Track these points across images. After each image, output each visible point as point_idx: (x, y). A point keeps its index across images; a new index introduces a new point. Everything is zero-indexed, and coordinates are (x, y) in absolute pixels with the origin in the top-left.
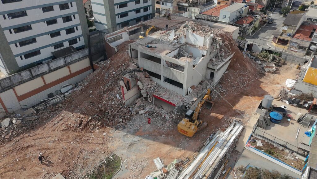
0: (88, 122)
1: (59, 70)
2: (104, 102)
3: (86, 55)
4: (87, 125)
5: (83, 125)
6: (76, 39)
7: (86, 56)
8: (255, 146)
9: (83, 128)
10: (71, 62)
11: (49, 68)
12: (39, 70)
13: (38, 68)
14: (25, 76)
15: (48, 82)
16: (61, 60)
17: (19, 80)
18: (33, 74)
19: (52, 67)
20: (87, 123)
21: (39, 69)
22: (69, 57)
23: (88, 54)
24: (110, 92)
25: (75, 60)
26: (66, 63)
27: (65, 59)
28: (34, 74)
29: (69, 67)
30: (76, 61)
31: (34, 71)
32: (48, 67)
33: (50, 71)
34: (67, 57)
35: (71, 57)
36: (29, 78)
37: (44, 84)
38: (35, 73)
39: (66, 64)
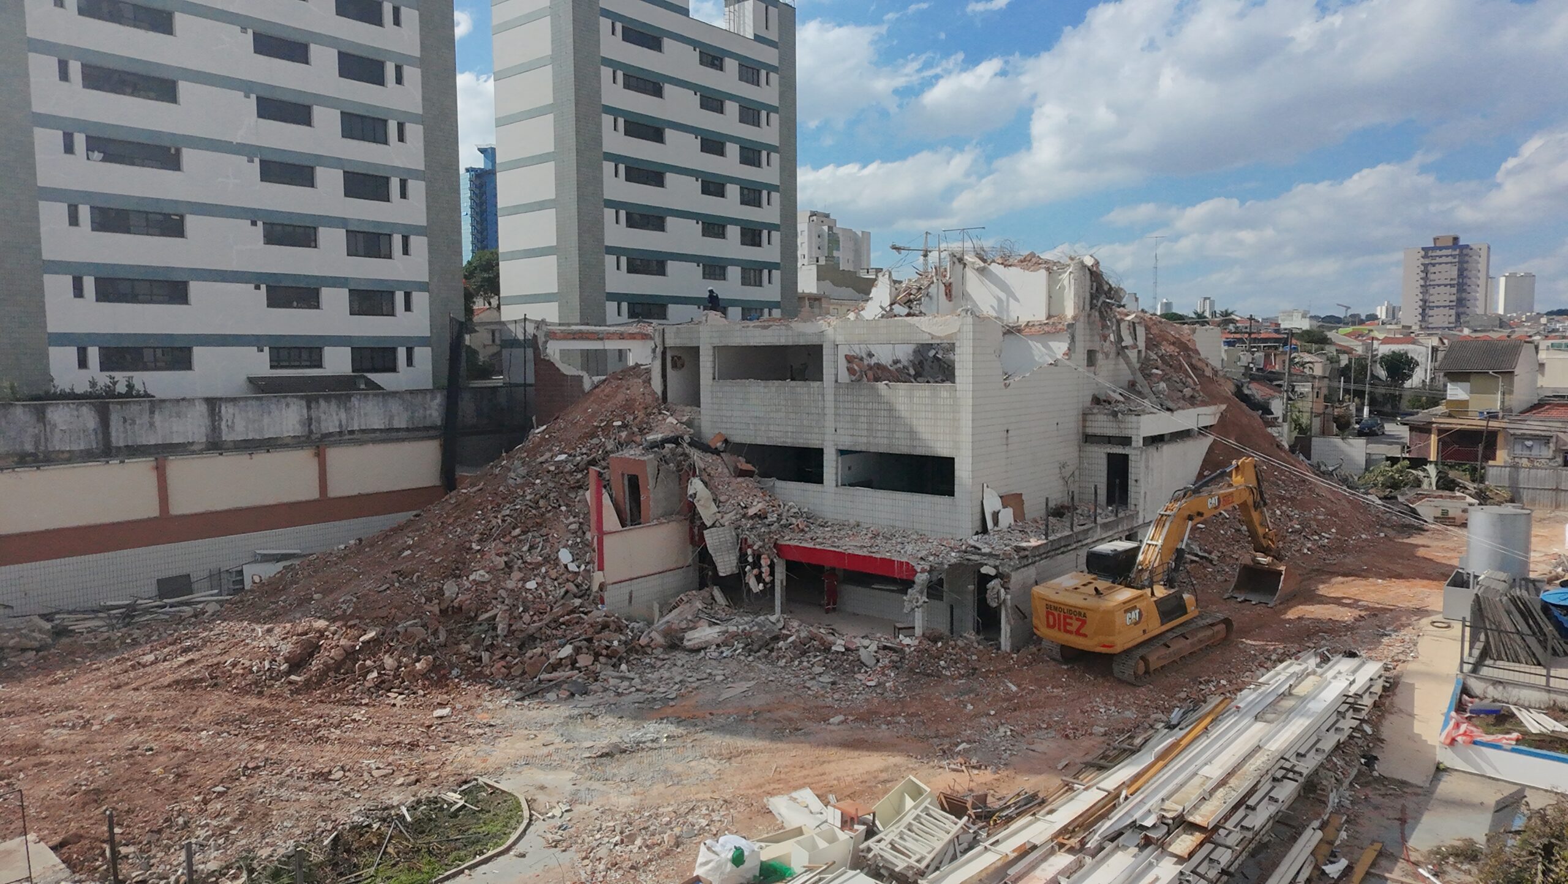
0: (351, 655)
1: (262, 459)
2: (479, 575)
3: (428, 423)
4: (337, 671)
5: (316, 665)
6: (394, 350)
7: (427, 428)
8: (1515, 735)
9: (307, 682)
10: (340, 433)
11: (215, 429)
12: (152, 425)
13: (152, 412)
14: (64, 431)
15: (182, 504)
16: (288, 405)
17: (22, 443)
18: (114, 434)
19: (231, 428)
20: (343, 661)
21: (157, 417)
22: (333, 402)
23: (439, 423)
24: (524, 532)
25: (363, 431)
26: (311, 432)
27: (309, 408)
28: (118, 438)
29: (321, 456)
30: (366, 436)
31: (125, 421)
32: (206, 421)
33: (215, 445)
34: (322, 403)
35: (348, 410)
36: (82, 447)
37: (155, 513)
38: (126, 432)
39: (308, 437)
